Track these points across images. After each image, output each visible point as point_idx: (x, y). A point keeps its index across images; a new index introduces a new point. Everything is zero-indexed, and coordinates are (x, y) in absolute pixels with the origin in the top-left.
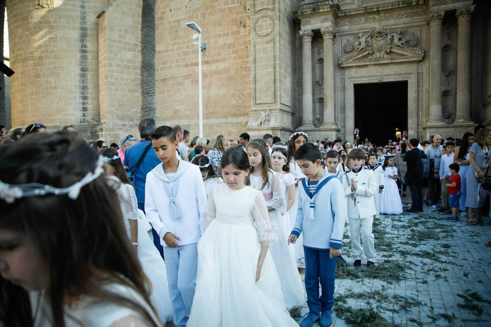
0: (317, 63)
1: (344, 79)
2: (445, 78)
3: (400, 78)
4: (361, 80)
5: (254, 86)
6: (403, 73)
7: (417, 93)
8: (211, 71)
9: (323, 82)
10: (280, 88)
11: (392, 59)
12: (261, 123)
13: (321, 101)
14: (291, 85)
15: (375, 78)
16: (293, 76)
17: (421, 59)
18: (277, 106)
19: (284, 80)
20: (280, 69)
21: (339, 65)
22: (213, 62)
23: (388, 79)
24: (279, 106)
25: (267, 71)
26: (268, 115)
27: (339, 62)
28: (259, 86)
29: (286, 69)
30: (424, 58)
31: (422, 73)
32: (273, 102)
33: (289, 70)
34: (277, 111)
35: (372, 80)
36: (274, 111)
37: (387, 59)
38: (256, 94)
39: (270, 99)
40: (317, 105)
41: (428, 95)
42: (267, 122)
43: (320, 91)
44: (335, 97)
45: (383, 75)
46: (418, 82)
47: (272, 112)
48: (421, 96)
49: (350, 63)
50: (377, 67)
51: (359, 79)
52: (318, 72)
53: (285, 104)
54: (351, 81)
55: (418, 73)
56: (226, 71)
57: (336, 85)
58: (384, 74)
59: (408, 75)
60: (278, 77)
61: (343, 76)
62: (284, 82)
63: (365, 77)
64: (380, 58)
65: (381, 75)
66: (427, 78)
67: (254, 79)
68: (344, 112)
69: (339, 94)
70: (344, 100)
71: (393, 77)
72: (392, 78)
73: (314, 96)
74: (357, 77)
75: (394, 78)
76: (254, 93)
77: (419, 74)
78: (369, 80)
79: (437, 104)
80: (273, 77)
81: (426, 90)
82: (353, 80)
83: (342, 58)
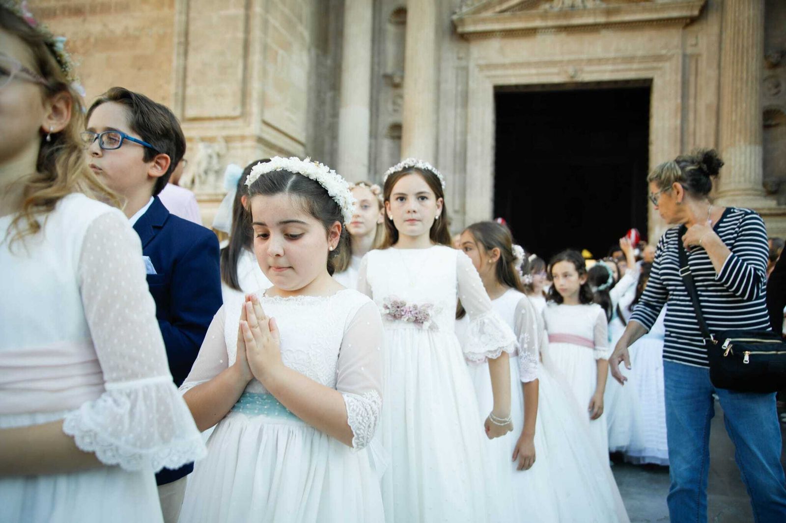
0: (390, 22)
1: (466, 69)
2: (767, 73)
3: (631, 70)
4: (515, 76)
5: (181, 62)
6: (640, 53)
7: (679, 115)
8: (88, 39)
9: (402, 77)
10: (264, 73)
11: (608, 12)
12: (193, 182)
13: (396, 132)
14: (309, 78)
15: (555, 70)
16: (318, 56)
17: (696, 13)
18: (249, 125)
19: (281, 52)
20: (267, 10)
21: (454, 26)
22: (93, 10)
23: (597, 72)
24: (254, 128)
25: (223, 13)
26: (219, 155)
27: (455, 17)
28: (195, 60)
29: (289, 24)
30: (704, 10)
31: (696, 57)
32: (238, 112)
33: (305, 32)
34: (250, 143)
35: (548, 74)
36: (238, 144)
37: (594, 12)
38: (184, 86)
39: (228, 106)
40: (386, 144)
41: (714, 122)
42: (211, 178)
43: (394, 103)
44: (438, 121)
45: (582, 60)
46: (685, 84)
47: (232, 145)
48: (691, 126)
49: (484, 21)
50: (563, 36)
51: (510, 72)
52: (390, 48)
53: (282, 128)
54: (488, 77)
55: (685, 56)
56: (131, 39)
57: (443, 86)
58: (584, 57)
59: (654, 61)
60: (257, 33)
61: (463, 63)
62: (279, 59)
63: (528, 64)
64: (573, 6)
65: (575, 61)
66: (712, 73)
67: (183, 39)
68: (464, 169)
69: (450, 114)
70: (465, 133)
71: (610, 67)
72: (605, 71)
73: (378, 116)
74: (503, 66)
75: (612, 71)
76: (180, 84)
77: (687, 61)
78: (538, 75)
79: (750, 144)
80: (240, 35)
81: (708, 107)
82: (493, 73)
83: (461, 7)
